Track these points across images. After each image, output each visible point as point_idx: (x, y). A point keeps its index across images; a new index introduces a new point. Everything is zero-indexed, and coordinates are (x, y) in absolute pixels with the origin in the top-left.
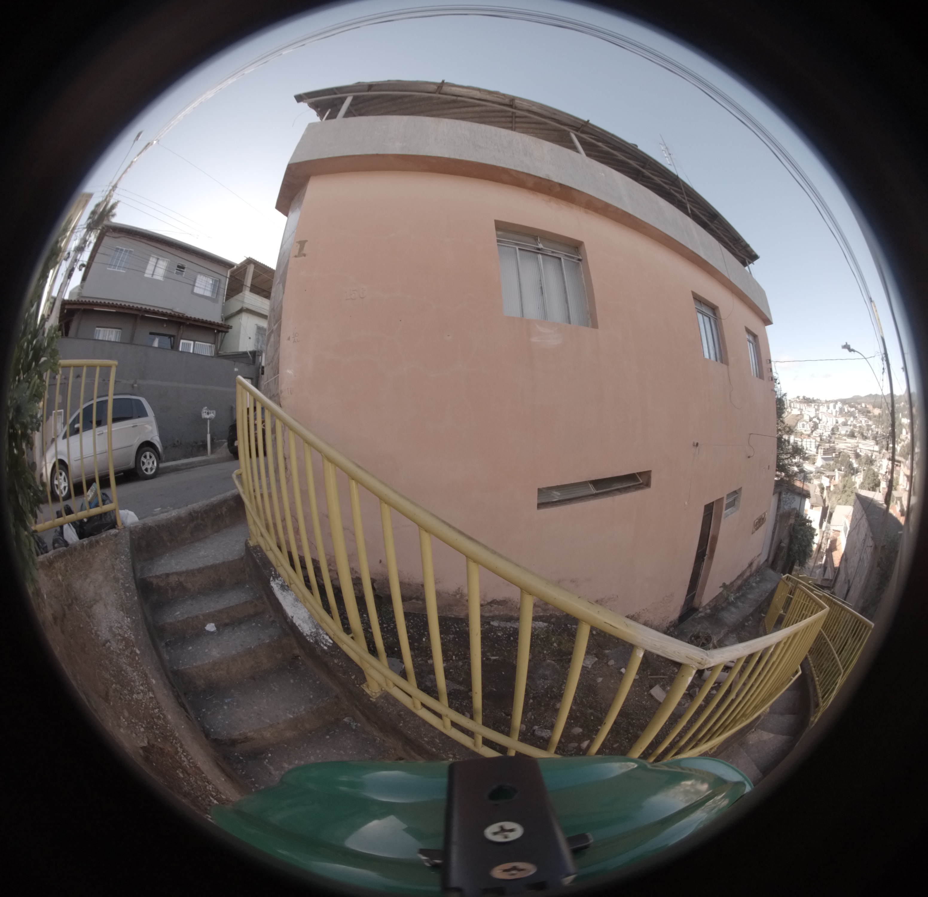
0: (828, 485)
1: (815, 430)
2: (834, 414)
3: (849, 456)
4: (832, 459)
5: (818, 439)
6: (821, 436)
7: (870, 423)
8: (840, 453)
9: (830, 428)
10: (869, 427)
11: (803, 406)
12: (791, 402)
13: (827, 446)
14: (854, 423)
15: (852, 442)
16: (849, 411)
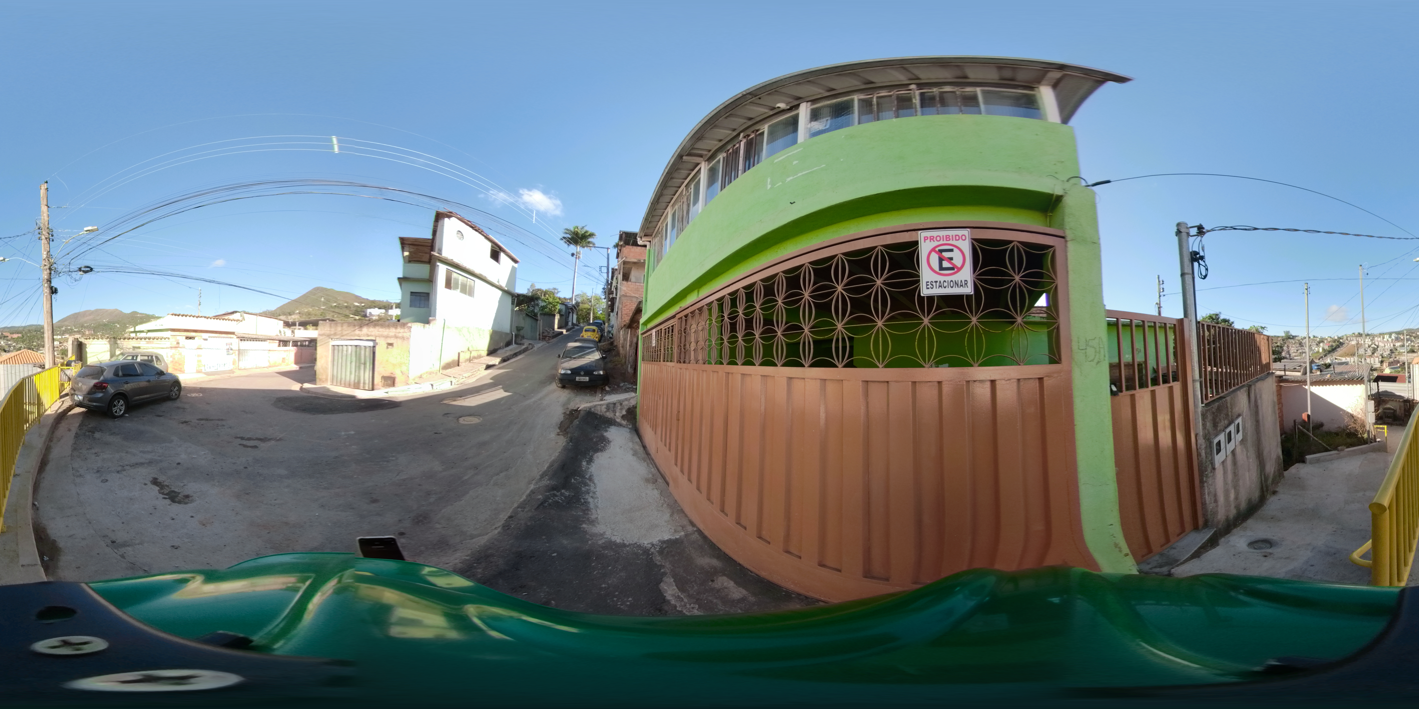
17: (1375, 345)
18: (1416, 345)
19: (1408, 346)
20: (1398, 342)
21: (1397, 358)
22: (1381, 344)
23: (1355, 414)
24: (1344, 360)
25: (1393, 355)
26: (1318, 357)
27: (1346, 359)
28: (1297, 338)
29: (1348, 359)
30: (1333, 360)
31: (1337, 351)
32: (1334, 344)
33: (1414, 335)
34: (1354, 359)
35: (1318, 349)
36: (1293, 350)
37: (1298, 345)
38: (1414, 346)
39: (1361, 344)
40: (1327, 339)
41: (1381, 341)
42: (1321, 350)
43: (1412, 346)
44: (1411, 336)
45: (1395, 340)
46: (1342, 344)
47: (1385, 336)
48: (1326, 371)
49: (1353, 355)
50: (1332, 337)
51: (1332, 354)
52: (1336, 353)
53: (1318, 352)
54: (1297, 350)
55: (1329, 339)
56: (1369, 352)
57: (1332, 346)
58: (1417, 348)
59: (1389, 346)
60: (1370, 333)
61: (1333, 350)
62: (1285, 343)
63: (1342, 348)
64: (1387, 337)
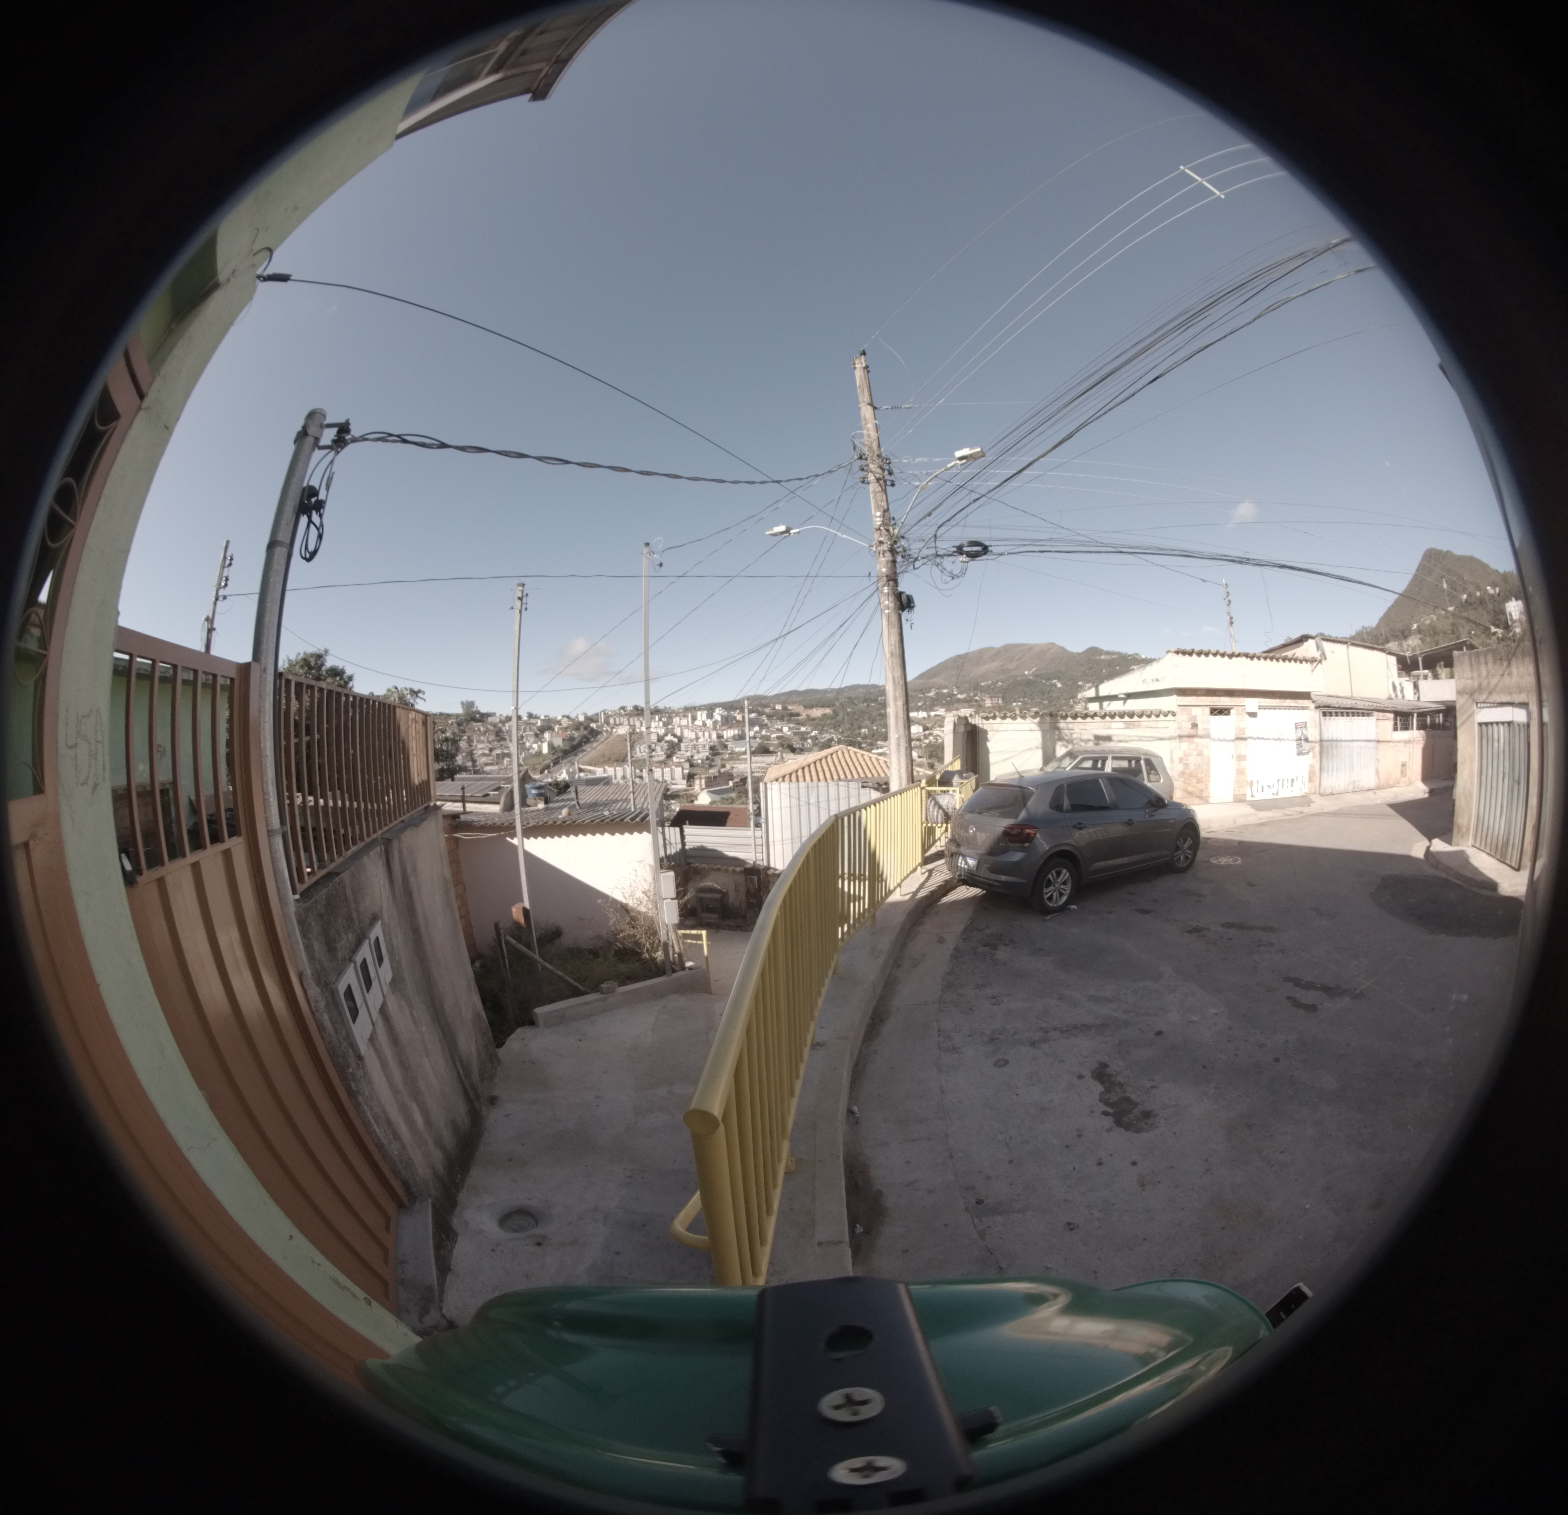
17: (674, 736)
18: (774, 736)
19: (754, 738)
20: (730, 727)
21: (728, 767)
22: (689, 734)
23: (631, 903)
24: (599, 772)
25: (718, 761)
26: (539, 767)
27: (605, 771)
28: (490, 719)
29: (610, 771)
30: (574, 773)
31: (583, 751)
32: (576, 734)
33: (767, 710)
34: (624, 770)
35: (540, 747)
36: (480, 748)
37: (492, 737)
38: (768, 738)
39: (641, 733)
40: (559, 723)
41: (687, 727)
42: (545, 750)
43: (762, 737)
44: (760, 713)
45: (723, 724)
46: (594, 733)
47: (699, 713)
48: (558, 801)
49: (621, 760)
50: (573, 716)
51: (571, 758)
52: (581, 755)
53: (539, 753)
54: (491, 750)
55: (565, 723)
56: (660, 754)
57: (572, 739)
58: (776, 742)
59: (708, 738)
60: (661, 706)
61: (572, 749)
62: (464, 732)
63: (595, 745)
64: (702, 716)
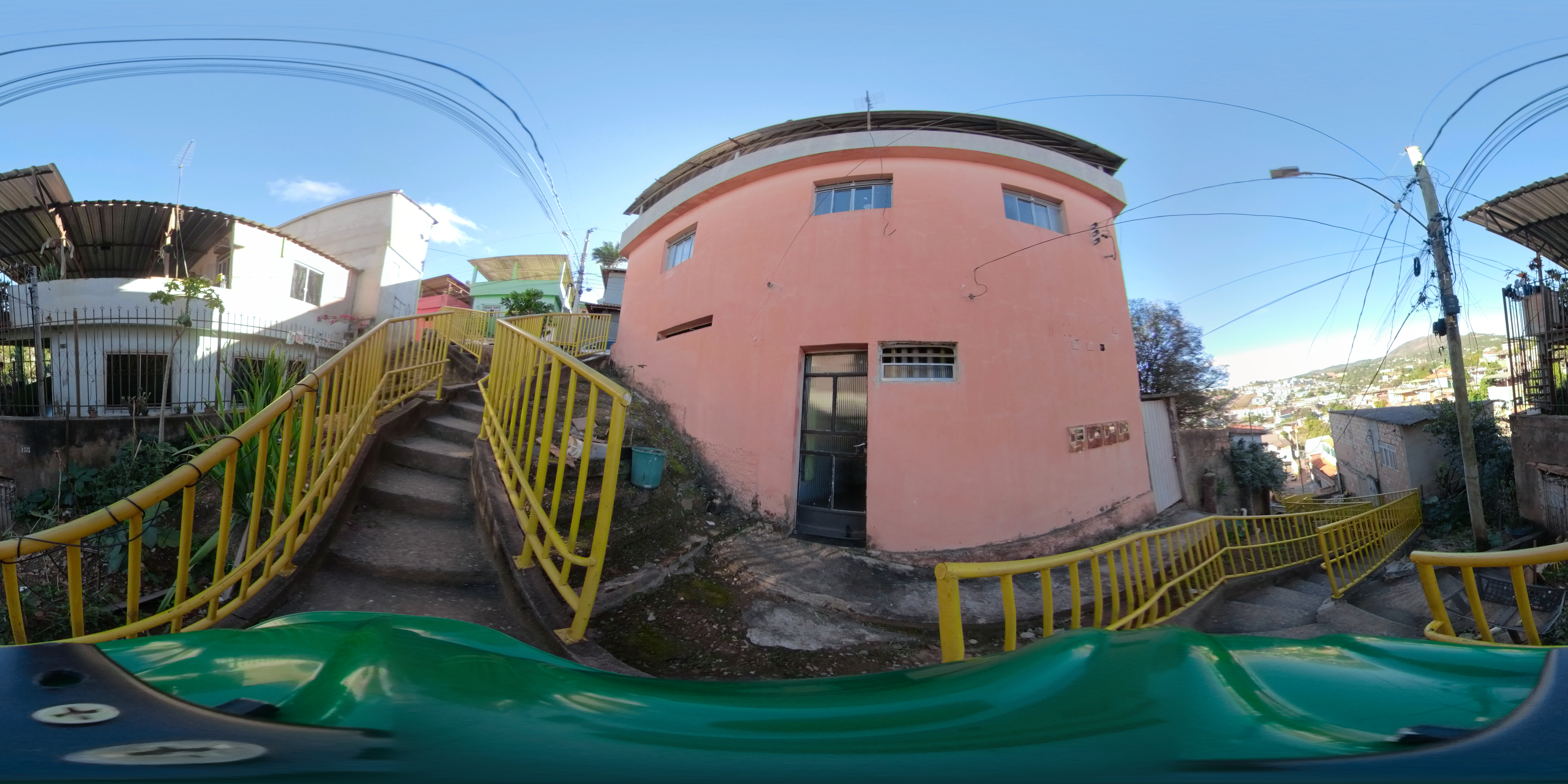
0: (1292, 430)
1: (1270, 400)
2: (1289, 385)
3: (1310, 409)
4: (1292, 415)
5: (1274, 406)
6: (1277, 404)
7: (1331, 383)
8: (1299, 410)
9: (1286, 396)
10: (1330, 387)
11: (1255, 388)
12: (1244, 387)
13: (1284, 408)
14: (1312, 387)
15: (1313, 399)
16: (1304, 382)
